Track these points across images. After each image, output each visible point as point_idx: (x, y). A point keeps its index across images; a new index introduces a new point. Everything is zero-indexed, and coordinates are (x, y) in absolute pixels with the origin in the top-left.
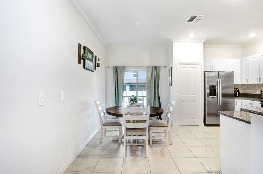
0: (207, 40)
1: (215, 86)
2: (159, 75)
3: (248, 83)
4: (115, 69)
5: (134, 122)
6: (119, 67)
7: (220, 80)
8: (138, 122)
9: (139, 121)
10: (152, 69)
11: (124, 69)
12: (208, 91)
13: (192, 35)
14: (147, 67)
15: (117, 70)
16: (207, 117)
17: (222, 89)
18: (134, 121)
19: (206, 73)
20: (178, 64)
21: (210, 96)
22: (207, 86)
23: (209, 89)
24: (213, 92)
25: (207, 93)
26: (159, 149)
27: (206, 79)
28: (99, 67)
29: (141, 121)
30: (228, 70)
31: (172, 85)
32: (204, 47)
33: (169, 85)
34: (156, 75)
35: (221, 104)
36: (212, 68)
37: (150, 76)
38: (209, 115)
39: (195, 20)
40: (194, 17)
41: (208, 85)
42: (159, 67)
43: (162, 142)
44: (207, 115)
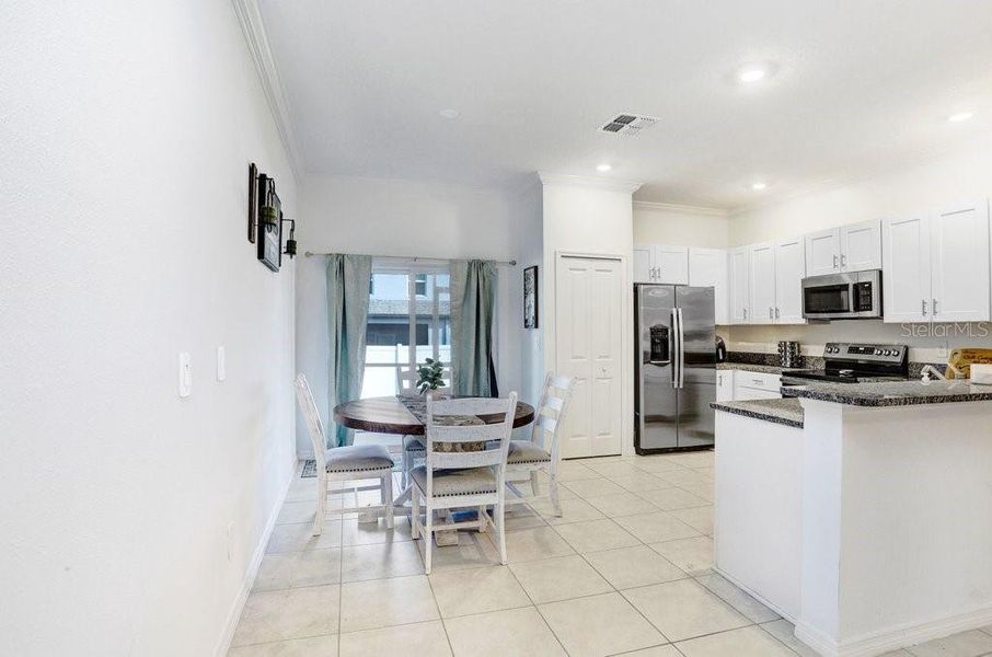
0: (642, 187)
1: (666, 330)
2: (490, 290)
3: (747, 322)
4: (336, 264)
5: (454, 448)
6: (351, 257)
7: (680, 310)
8: (468, 447)
9: (472, 443)
10: (469, 269)
11: (371, 266)
12: (645, 345)
13: (604, 168)
14: (451, 260)
15: (342, 267)
16: (646, 427)
17: (685, 340)
18: (454, 444)
19: (642, 288)
20: (559, 256)
21: (652, 359)
22: (644, 330)
23: (649, 338)
24: (659, 350)
25: (645, 353)
26: (530, 533)
27: (641, 308)
28: (294, 253)
29: (479, 444)
30: (698, 281)
31: (536, 327)
32: (635, 208)
33: (526, 327)
34: (481, 291)
35: (681, 387)
36: (655, 272)
37: (463, 293)
38: (649, 422)
39: (626, 127)
40: (624, 121)
41: (646, 324)
42: (493, 262)
43: (529, 511)
44: (646, 421)
